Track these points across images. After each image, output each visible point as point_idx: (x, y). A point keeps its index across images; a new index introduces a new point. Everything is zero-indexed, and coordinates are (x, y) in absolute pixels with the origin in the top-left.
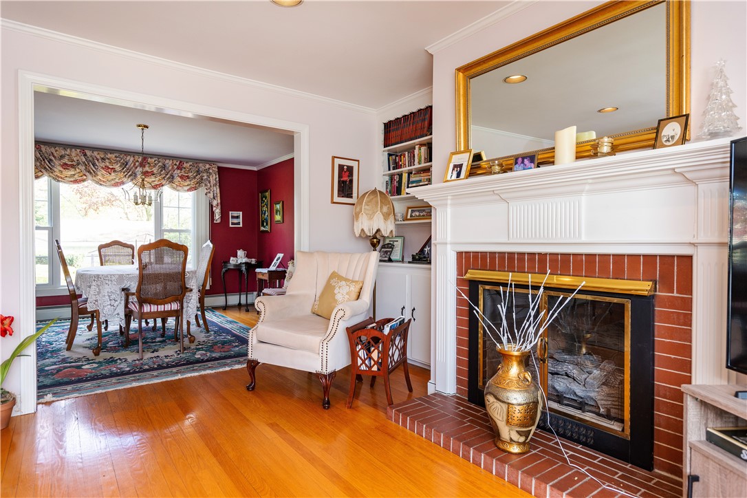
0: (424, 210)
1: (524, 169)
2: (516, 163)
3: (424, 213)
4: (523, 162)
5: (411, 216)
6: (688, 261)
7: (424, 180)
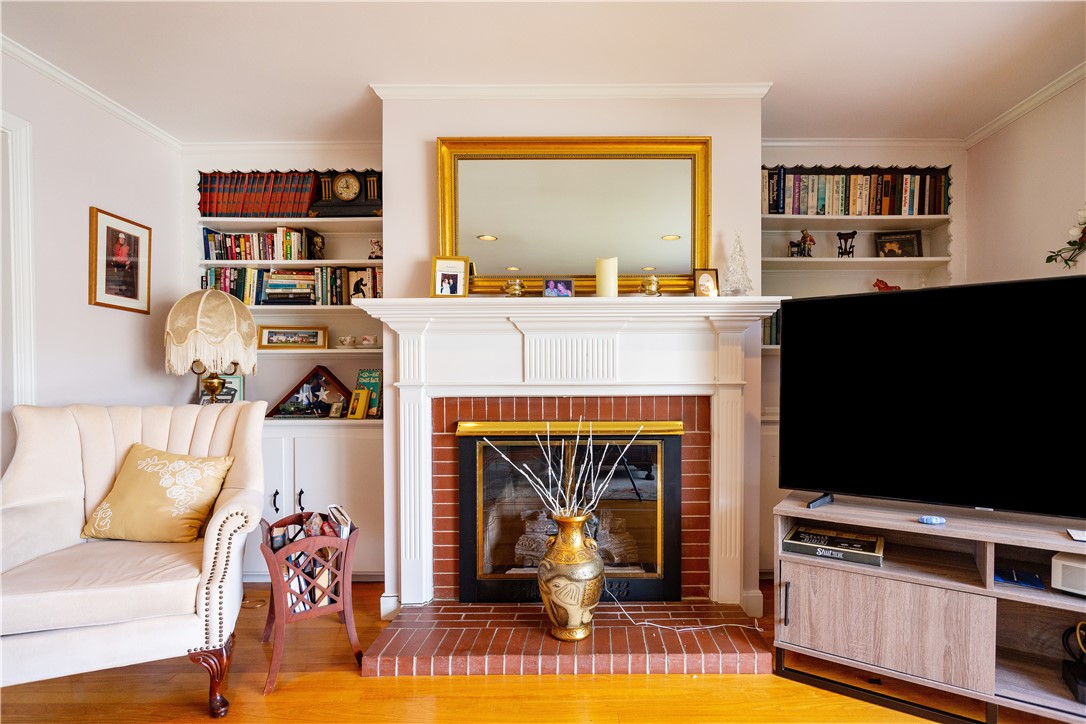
0: (295, 334)
1: (559, 296)
2: (547, 287)
3: (296, 338)
4: (556, 287)
5: (269, 341)
6: (706, 401)
7: (301, 285)
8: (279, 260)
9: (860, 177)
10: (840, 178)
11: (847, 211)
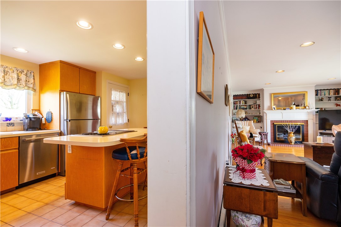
2: (286, 109)
6: (307, 121)
7: (245, 107)
8: (242, 104)
9: (332, 90)
10: (328, 90)
11: (329, 95)
